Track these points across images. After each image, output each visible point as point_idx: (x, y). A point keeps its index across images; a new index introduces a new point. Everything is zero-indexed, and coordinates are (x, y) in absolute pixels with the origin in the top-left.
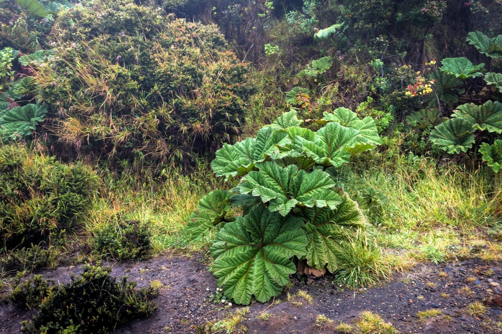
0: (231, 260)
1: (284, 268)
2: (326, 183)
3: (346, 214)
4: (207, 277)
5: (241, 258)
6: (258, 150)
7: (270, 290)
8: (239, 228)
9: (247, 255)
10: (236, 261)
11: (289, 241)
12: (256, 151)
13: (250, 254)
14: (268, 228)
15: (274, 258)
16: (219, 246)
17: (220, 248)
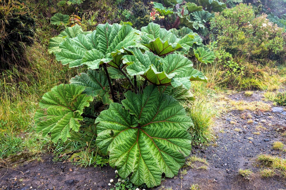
0: (123, 146)
1: (182, 140)
2: (187, 63)
3: (181, 90)
4: (85, 173)
5: (130, 142)
6: (100, 42)
7: (174, 163)
8: (116, 114)
9: (133, 138)
10: (127, 146)
11: (174, 115)
12: (100, 43)
13: (135, 136)
14: (145, 109)
15: (167, 134)
16: (106, 136)
17: (107, 137)
